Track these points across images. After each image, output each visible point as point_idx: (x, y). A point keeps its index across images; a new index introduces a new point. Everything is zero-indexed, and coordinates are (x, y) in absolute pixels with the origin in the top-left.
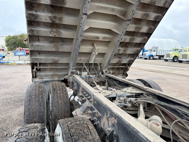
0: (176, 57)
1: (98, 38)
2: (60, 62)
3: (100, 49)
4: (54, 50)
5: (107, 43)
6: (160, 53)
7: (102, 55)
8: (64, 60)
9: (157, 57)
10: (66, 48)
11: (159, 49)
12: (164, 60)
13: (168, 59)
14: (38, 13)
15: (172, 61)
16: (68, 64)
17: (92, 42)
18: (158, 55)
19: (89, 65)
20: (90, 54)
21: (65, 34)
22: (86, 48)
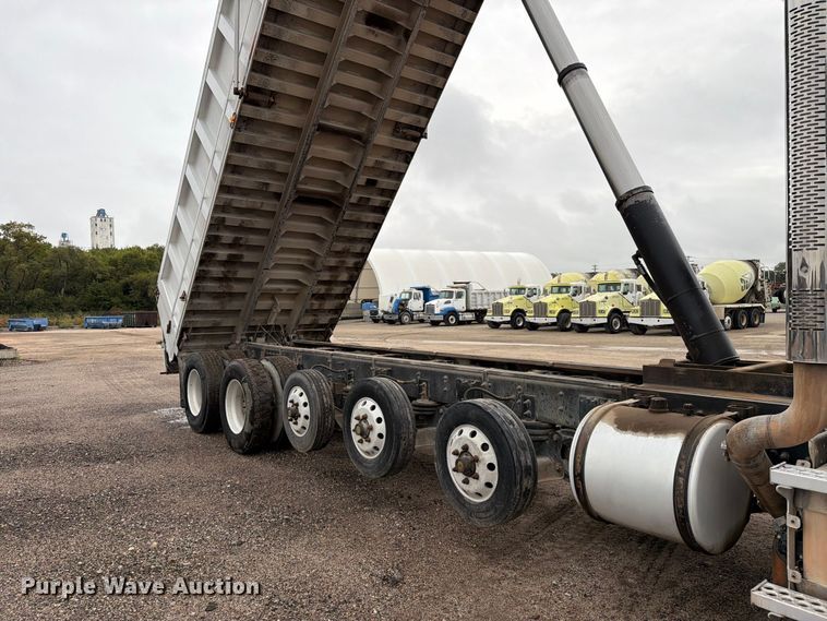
0: (519, 313)
1: (280, 290)
2: (224, 325)
3: (283, 303)
4: (218, 308)
5: (294, 296)
6: (479, 302)
7: (287, 312)
8: (228, 322)
9: (469, 316)
10: (234, 305)
11: (474, 287)
12: (487, 326)
13: (497, 319)
14: (210, 269)
15: (509, 326)
16: (232, 328)
17: (272, 296)
18: (472, 308)
19: (268, 327)
20: (268, 311)
21: (237, 288)
22: (264, 304)
